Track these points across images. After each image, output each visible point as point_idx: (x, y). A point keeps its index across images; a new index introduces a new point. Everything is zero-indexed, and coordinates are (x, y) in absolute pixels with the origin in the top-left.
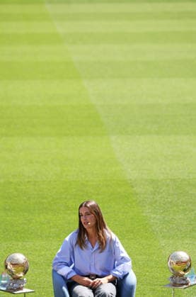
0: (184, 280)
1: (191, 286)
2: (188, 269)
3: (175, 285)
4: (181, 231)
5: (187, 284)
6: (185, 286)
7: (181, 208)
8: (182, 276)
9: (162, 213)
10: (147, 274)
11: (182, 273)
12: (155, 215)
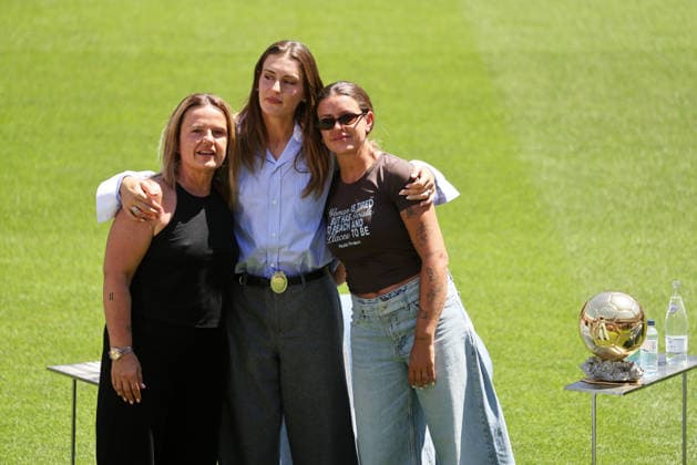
0: (625, 370)
1: (643, 386)
2: (637, 339)
3: (599, 382)
4: (624, 207)
5: (633, 381)
6: (627, 387)
7: (628, 138)
8: (620, 359)
9: (576, 154)
10: (526, 333)
11: (619, 350)
12: (553, 161)
